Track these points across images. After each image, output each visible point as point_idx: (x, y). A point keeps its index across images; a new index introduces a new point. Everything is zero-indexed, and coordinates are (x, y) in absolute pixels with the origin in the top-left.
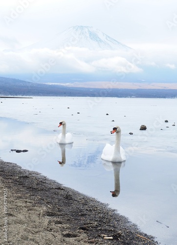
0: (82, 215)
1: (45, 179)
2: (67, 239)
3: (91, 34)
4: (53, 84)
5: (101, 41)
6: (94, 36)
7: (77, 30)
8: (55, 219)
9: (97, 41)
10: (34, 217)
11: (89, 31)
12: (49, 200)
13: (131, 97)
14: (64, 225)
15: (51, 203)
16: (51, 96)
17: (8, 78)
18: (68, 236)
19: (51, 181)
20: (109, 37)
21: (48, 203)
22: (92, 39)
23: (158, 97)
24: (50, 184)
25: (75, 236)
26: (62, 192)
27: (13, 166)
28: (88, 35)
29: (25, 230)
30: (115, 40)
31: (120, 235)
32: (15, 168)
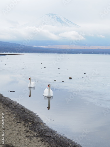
0: (26, 117)
1: (18, 104)
2: (18, 123)
3: (57, 18)
4: (37, 46)
5: (63, 22)
6: (59, 20)
7: (49, 16)
8: (16, 118)
9: (61, 22)
10: (10, 117)
11: (56, 17)
12: (17, 112)
13: (79, 54)
14: (18, 120)
15: (17, 113)
16: (35, 53)
17: (12, 43)
18: (19, 123)
19: (20, 105)
20: (68, 20)
21: (16, 113)
22: (58, 21)
23: (94, 54)
24: (19, 106)
25: (20, 123)
26: (22, 110)
27: (8, 99)
28: (56, 19)
29: (6, 121)
30: (71, 22)
31: (34, 123)
32: (8, 100)
